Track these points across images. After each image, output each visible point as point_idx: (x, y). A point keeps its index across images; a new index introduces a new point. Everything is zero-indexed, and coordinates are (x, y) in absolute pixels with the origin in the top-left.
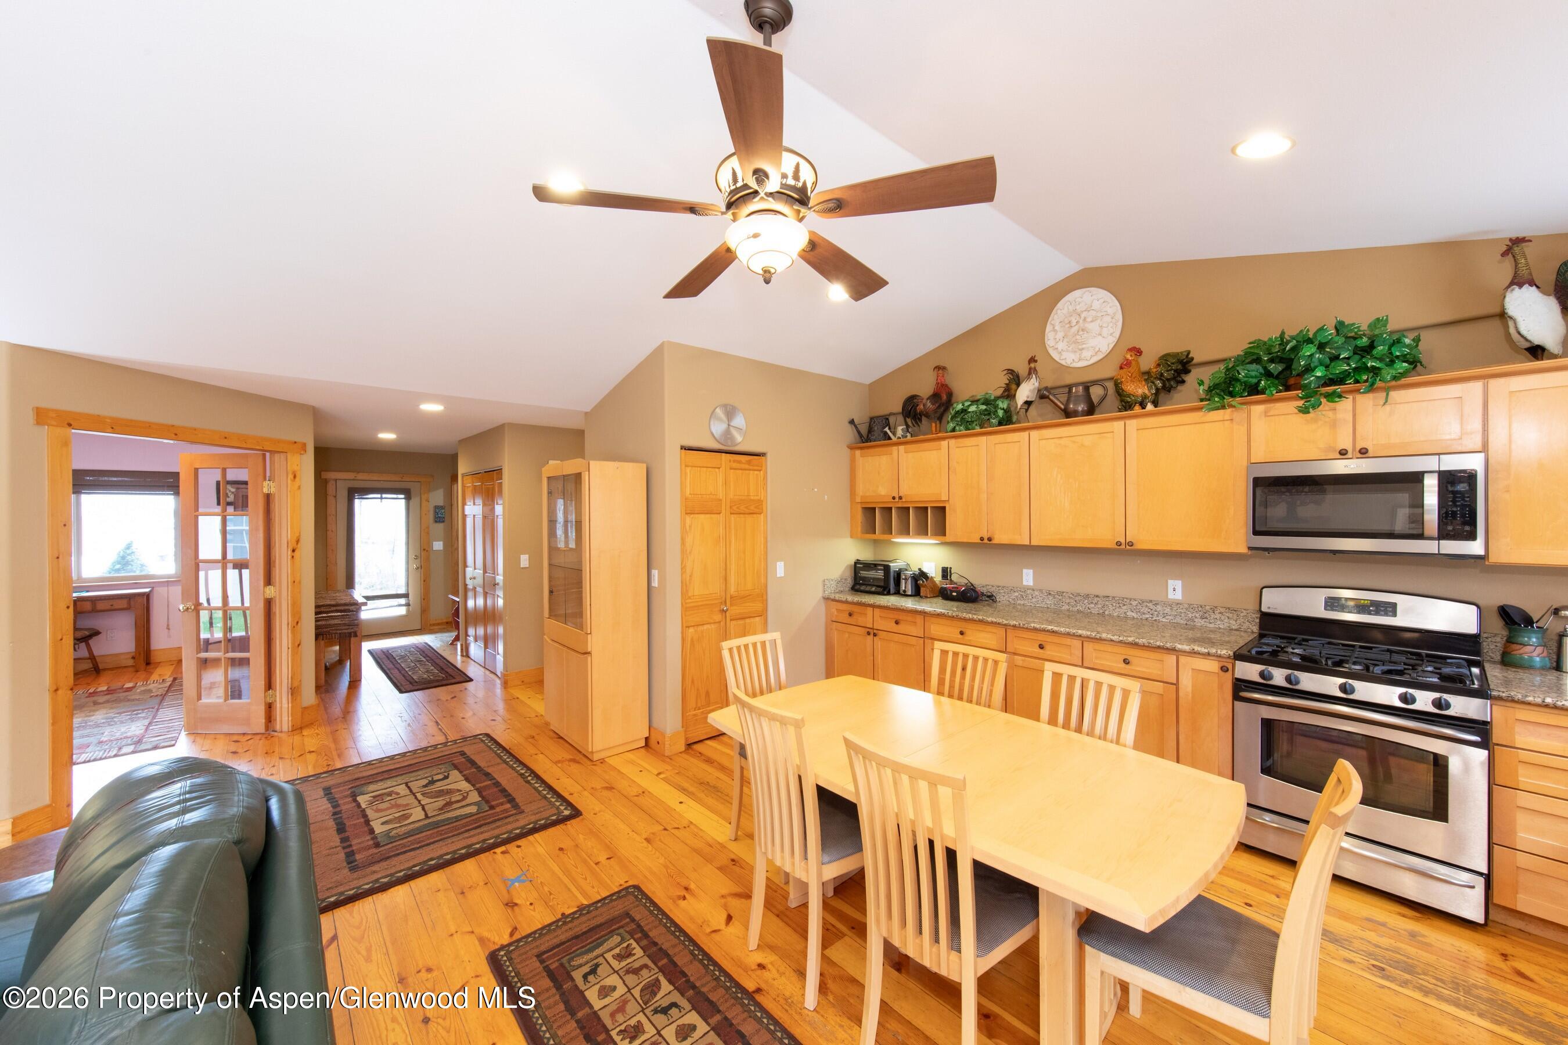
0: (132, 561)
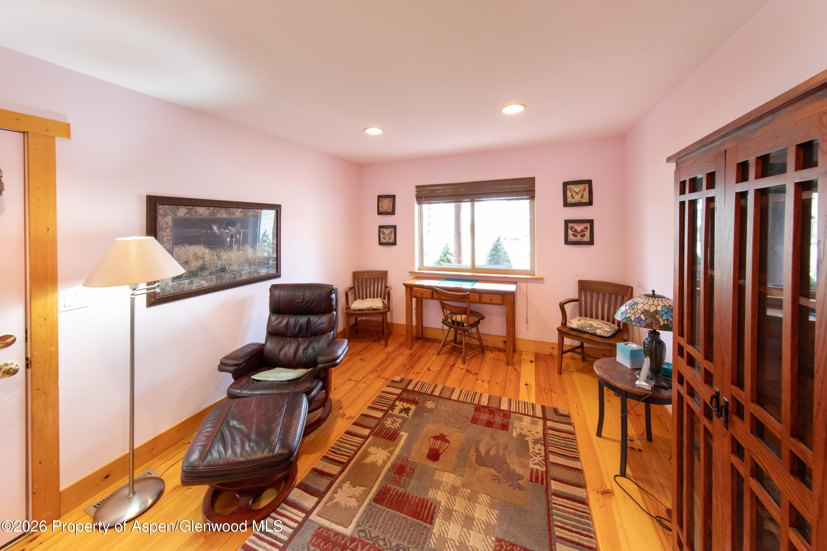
0: (500, 249)
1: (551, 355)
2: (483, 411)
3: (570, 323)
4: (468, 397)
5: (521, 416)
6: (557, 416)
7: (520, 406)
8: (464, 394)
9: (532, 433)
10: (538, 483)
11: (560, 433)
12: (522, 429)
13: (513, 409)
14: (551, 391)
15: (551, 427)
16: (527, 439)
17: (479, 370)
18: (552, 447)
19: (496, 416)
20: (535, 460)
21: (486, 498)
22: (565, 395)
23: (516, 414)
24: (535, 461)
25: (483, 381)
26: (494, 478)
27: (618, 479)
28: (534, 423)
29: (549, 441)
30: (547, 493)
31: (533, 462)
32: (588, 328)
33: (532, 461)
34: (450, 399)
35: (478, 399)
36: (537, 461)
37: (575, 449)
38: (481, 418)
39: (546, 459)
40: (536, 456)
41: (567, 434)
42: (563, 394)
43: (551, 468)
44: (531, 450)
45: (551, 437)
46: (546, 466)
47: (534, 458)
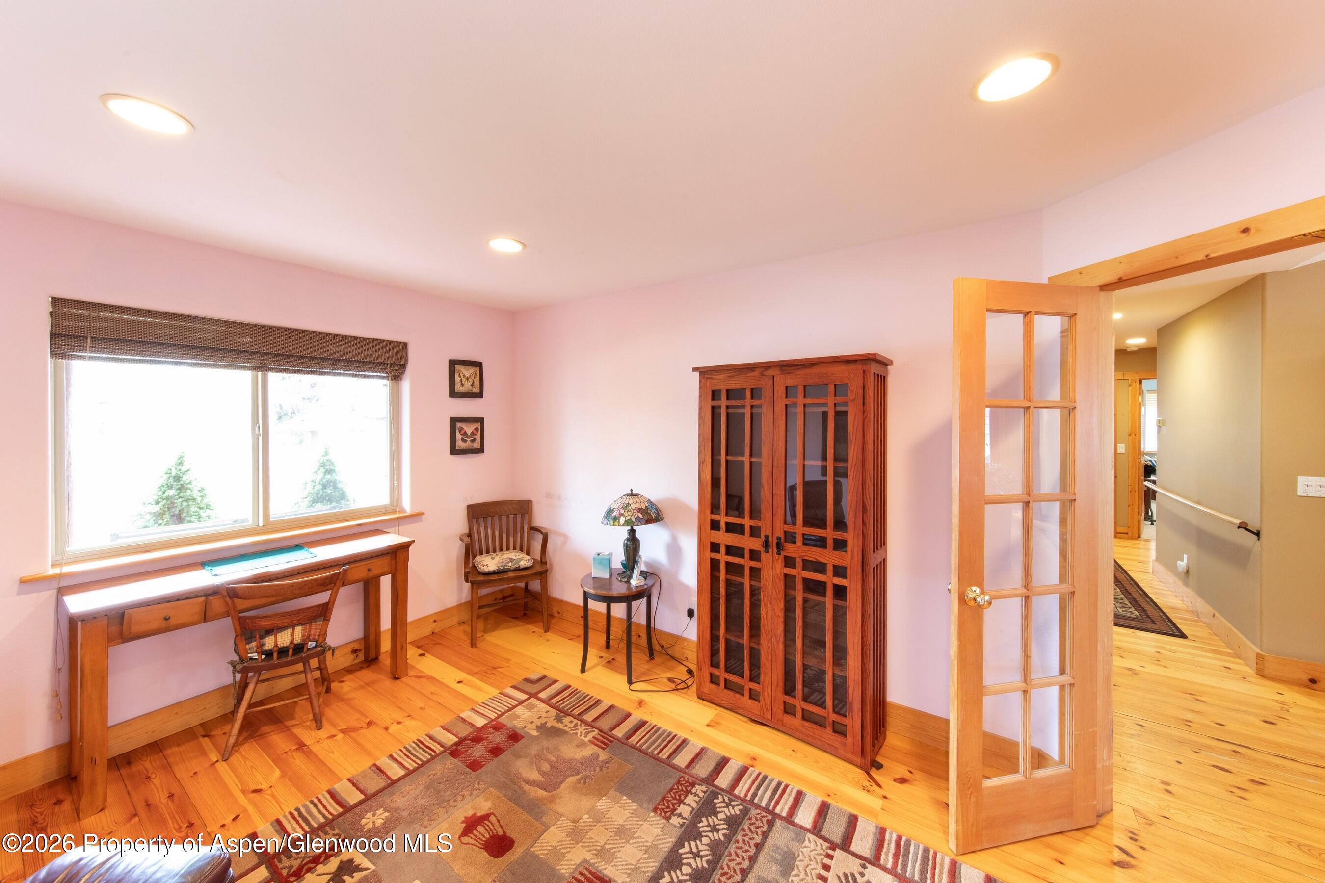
1: (433, 633)
2: (465, 748)
3: (485, 567)
4: (417, 754)
5: (510, 713)
6: (537, 685)
7: (493, 705)
8: (405, 758)
9: (544, 716)
10: (609, 745)
11: (561, 695)
12: (532, 722)
13: (493, 716)
14: (494, 668)
15: (550, 696)
16: (549, 725)
17: (366, 717)
18: (575, 711)
19: (487, 737)
20: (581, 733)
21: (604, 801)
22: (511, 662)
23: (503, 717)
24: (583, 733)
25: (399, 723)
26: (582, 781)
27: (631, 688)
28: (531, 708)
29: (566, 709)
30: (623, 743)
31: (583, 735)
32: (510, 564)
33: (581, 736)
34: (394, 782)
35: (436, 744)
36: (584, 732)
37: (586, 697)
38: (477, 756)
39: (586, 723)
40: (578, 729)
41: (568, 691)
42: (508, 663)
43: (599, 724)
44: (566, 729)
45: (562, 704)
46: (593, 727)
47: (579, 732)
